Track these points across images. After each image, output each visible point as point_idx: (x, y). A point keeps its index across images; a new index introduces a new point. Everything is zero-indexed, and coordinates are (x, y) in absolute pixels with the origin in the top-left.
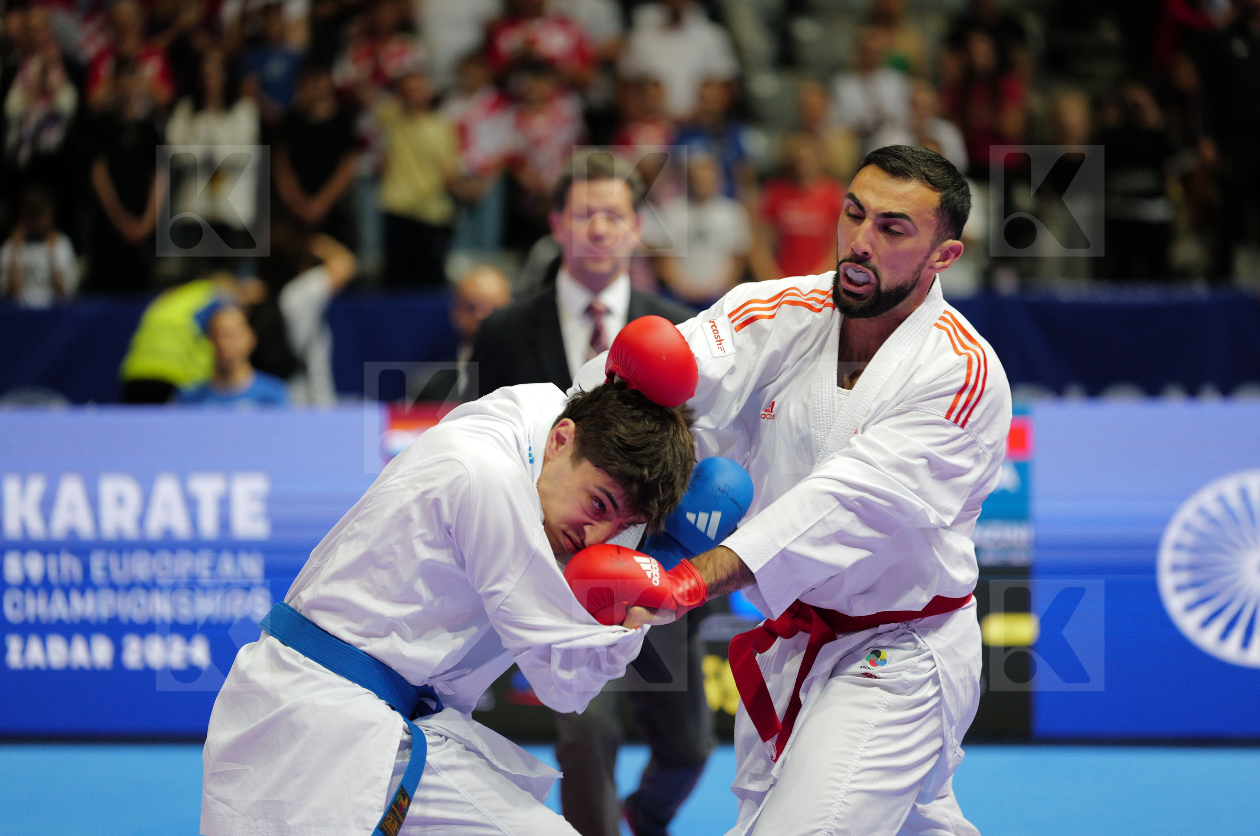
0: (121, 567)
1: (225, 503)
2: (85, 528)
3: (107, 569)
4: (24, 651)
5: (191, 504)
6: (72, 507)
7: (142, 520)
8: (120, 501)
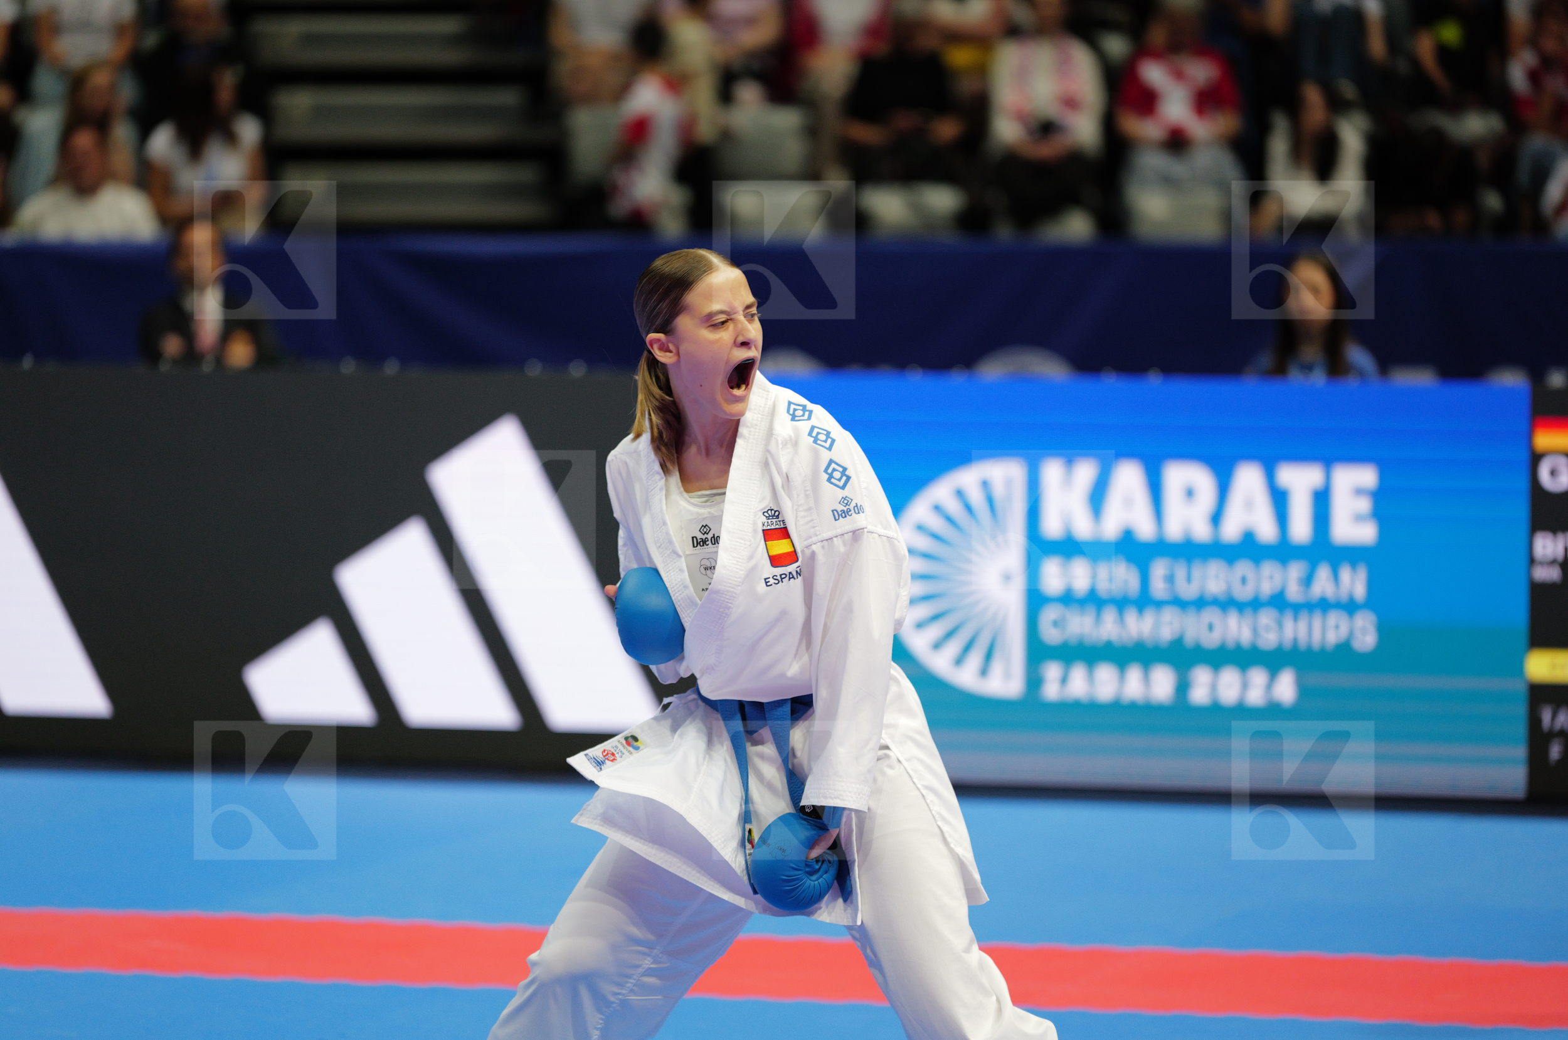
0: (1189, 579)
1: (1322, 499)
2: (1145, 529)
3: (1170, 579)
4: (1064, 680)
5: (1279, 499)
6: (1128, 502)
7: (1216, 518)
8: (1190, 493)
